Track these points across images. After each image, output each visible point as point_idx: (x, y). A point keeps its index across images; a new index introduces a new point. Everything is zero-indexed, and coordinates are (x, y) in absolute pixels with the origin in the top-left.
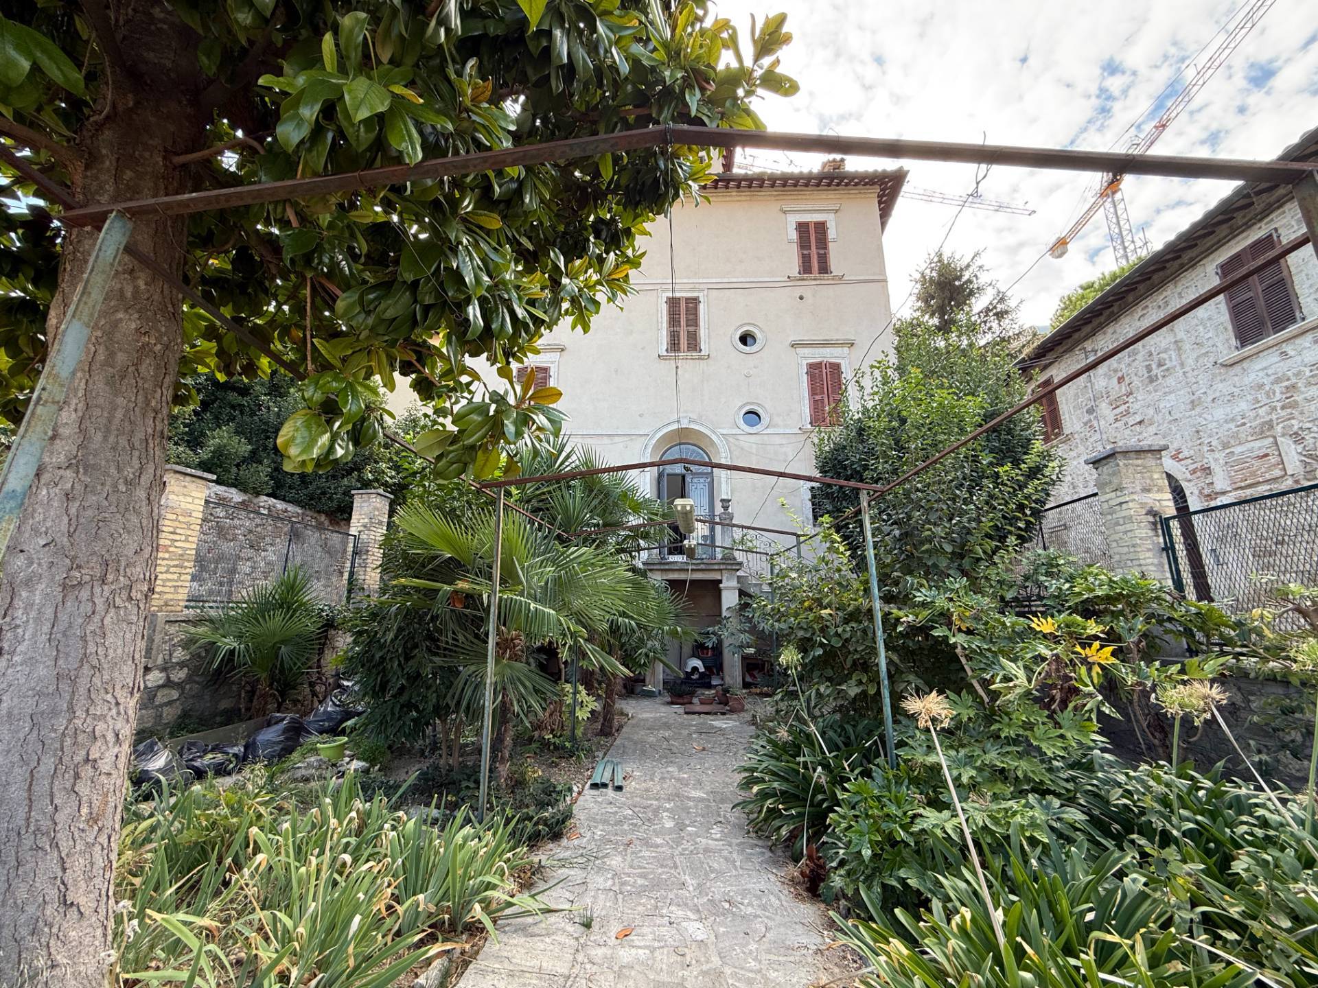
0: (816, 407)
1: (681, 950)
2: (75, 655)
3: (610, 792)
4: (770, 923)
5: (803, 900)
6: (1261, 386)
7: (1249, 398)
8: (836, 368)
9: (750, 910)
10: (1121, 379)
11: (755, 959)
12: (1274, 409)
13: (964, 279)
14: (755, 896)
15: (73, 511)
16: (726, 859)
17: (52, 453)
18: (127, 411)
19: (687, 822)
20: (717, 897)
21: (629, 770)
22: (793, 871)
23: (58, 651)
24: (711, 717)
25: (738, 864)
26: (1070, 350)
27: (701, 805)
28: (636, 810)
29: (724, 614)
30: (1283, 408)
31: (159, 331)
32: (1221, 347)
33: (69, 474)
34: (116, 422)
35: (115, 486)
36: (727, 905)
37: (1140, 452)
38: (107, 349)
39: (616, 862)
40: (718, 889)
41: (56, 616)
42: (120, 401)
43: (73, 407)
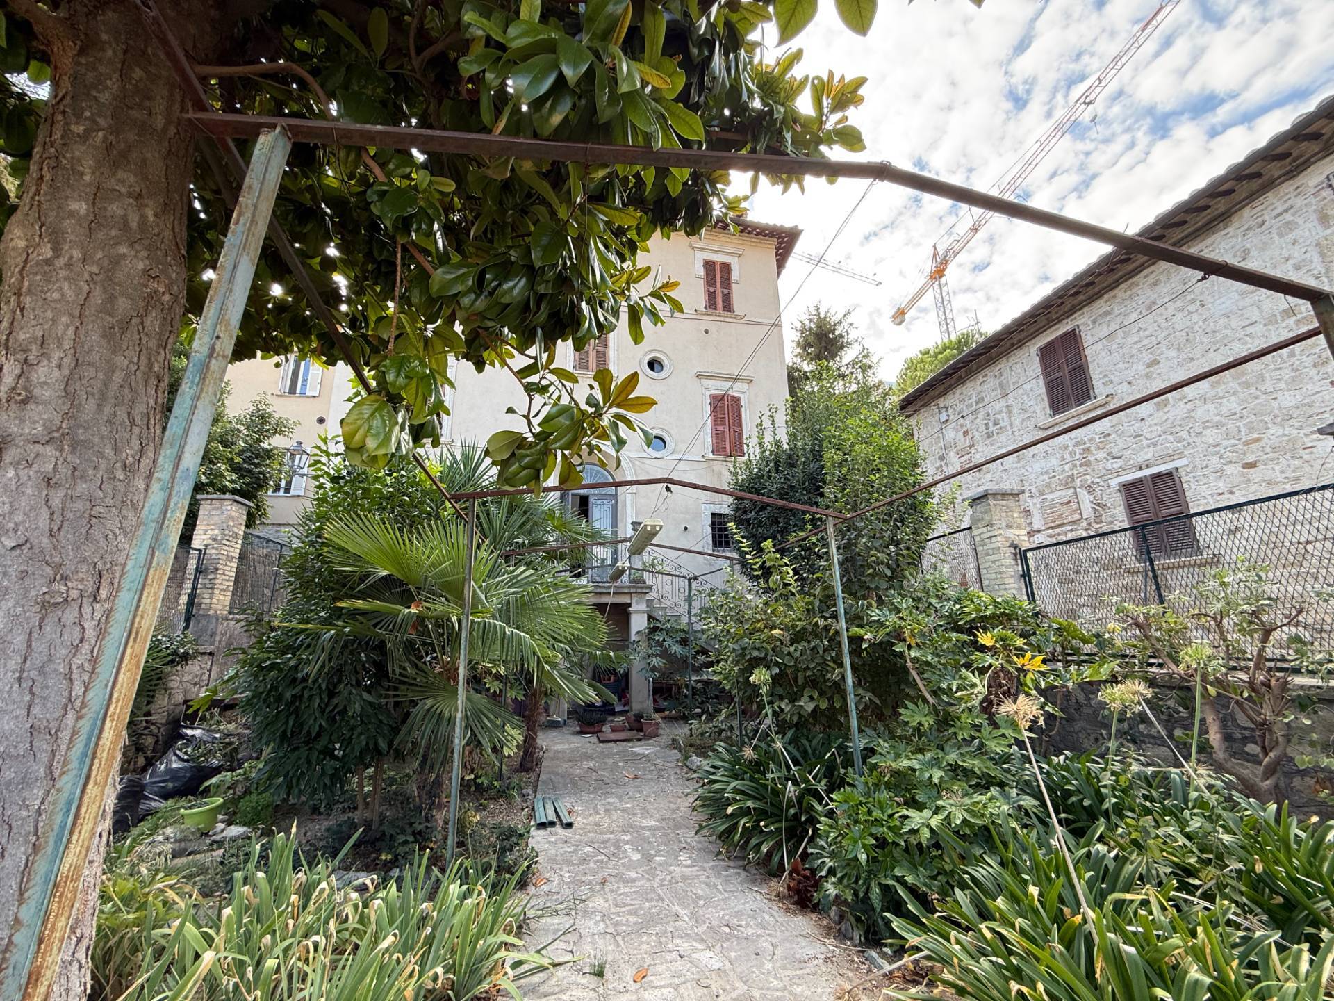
0: (718, 436)
1: (705, 982)
2: (56, 699)
3: (558, 829)
4: (774, 941)
5: (794, 913)
6: (1066, 447)
7: (1058, 456)
8: (736, 401)
9: (750, 931)
10: (966, 433)
11: (776, 977)
12: (1075, 466)
13: (837, 333)
14: (749, 916)
15: (56, 502)
16: (707, 884)
17: (22, 421)
18: (128, 374)
19: (653, 852)
20: (715, 923)
21: (568, 805)
22: (778, 886)
23: (32, 694)
24: (630, 744)
25: (720, 887)
26: (926, 405)
27: (658, 834)
28: (596, 845)
29: (633, 637)
30: (1081, 465)
31: (169, 277)
32: (1039, 414)
33: (49, 450)
34: (114, 387)
35: (111, 471)
36: (727, 930)
37: (1005, 495)
38: (105, 290)
39: (598, 902)
40: (713, 915)
41: (29, 646)
42: (119, 360)
43: (55, 362)
